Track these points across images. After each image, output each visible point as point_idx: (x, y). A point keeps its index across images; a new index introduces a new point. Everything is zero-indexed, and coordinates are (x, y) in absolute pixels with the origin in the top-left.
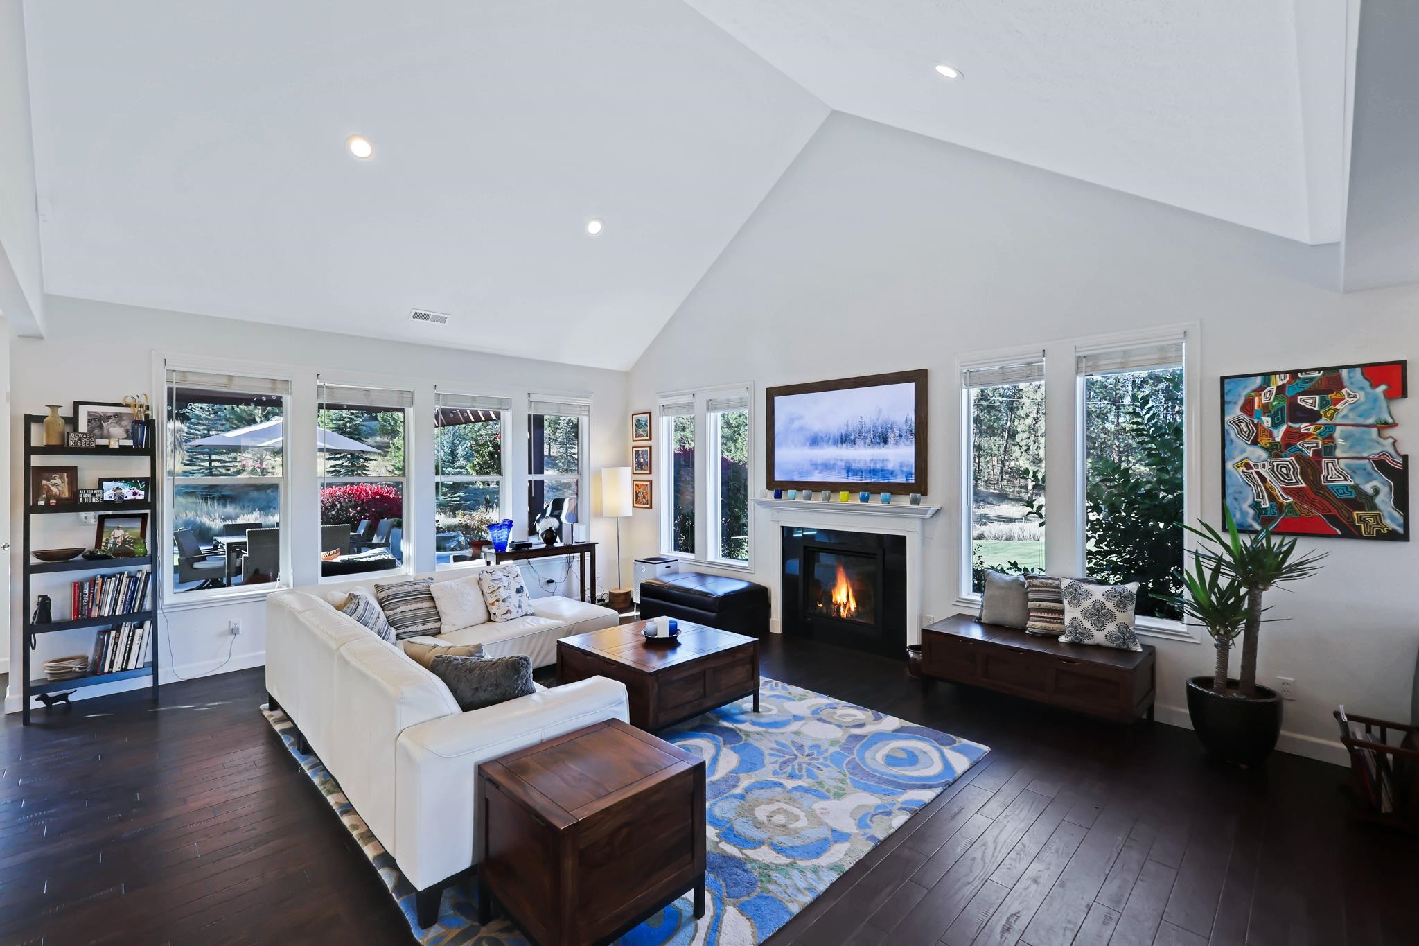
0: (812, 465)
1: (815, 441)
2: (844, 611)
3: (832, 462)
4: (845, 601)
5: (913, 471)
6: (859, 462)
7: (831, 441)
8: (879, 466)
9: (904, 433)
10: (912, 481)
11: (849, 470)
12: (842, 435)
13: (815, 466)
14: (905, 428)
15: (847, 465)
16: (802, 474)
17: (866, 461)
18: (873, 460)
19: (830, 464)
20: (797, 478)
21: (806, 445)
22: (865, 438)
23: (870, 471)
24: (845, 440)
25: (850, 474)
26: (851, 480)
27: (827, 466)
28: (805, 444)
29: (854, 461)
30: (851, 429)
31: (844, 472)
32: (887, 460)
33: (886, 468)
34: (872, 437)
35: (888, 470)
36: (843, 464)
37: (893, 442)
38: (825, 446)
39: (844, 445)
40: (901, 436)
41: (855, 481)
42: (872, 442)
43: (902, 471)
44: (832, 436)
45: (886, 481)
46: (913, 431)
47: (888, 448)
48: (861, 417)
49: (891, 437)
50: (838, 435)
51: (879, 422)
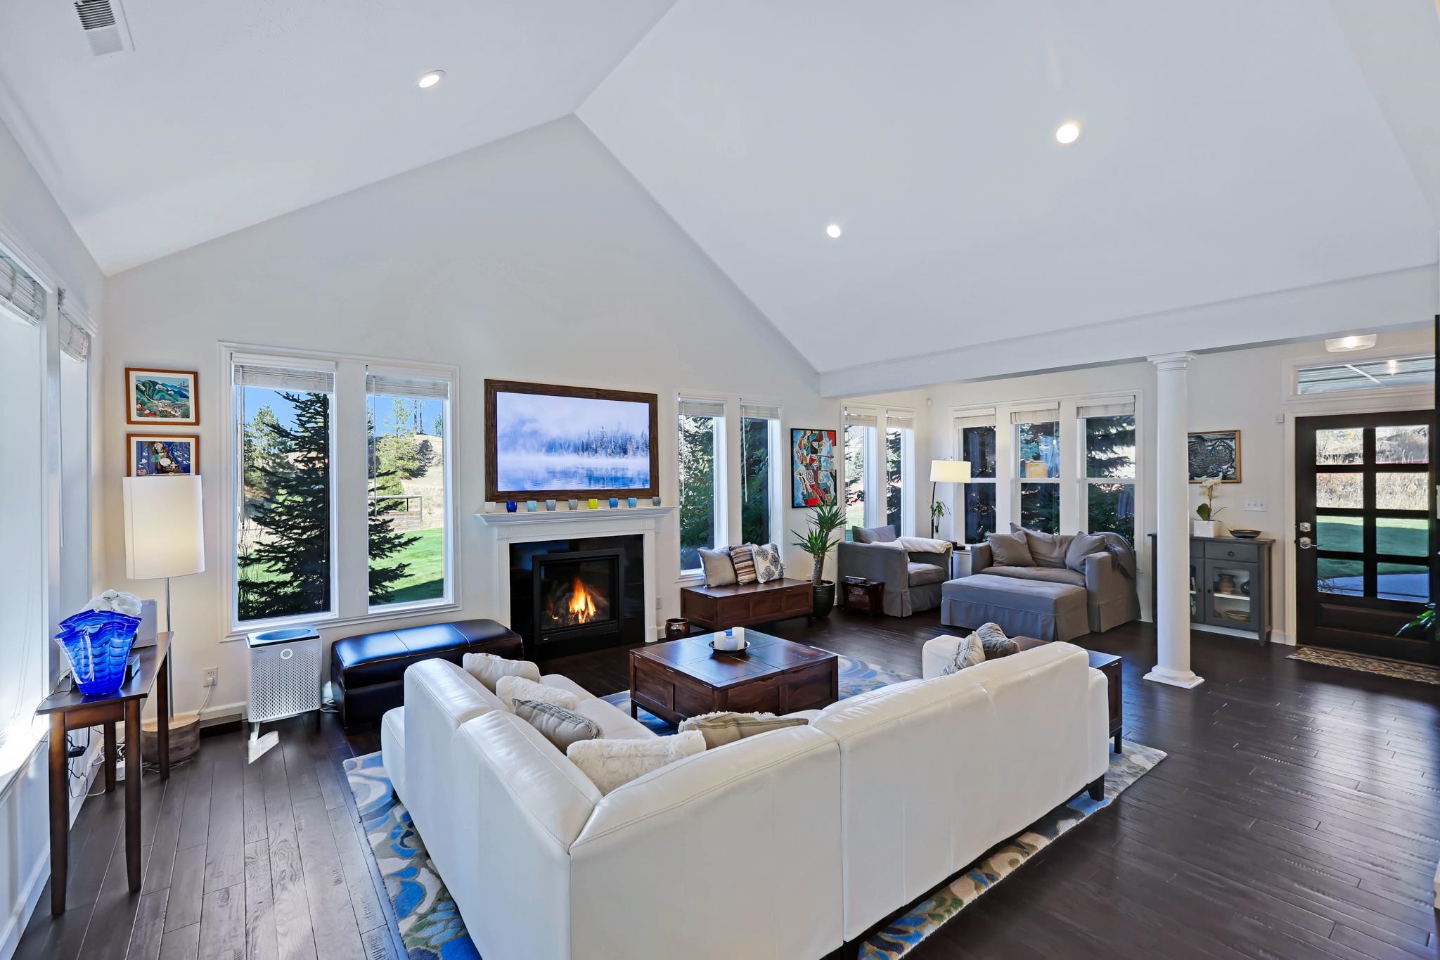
0: (549, 472)
1: (552, 447)
2: (583, 617)
3: (573, 470)
4: (583, 609)
5: (648, 478)
6: (601, 470)
7: (571, 449)
8: (619, 474)
9: (640, 446)
10: (647, 486)
11: (591, 478)
12: (583, 443)
13: (553, 474)
14: (641, 441)
15: (589, 473)
16: (535, 483)
17: (607, 470)
18: (614, 468)
19: (570, 472)
20: (529, 487)
21: (541, 451)
22: (606, 448)
23: (611, 479)
24: (586, 448)
25: (592, 482)
26: (593, 487)
27: (566, 474)
28: (539, 450)
29: (596, 469)
30: (592, 438)
31: (586, 480)
32: (627, 469)
33: (626, 476)
34: (613, 447)
35: (627, 478)
36: (585, 472)
37: (631, 453)
38: (565, 453)
39: (586, 454)
40: (638, 448)
41: (597, 488)
42: (613, 452)
43: (639, 478)
44: (572, 443)
45: (626, 488)
46: (648, 444)
47: (627, 458)
48: (603, 428)
49: (629, 448)
50: (578, 442)
51: (619, 434)
